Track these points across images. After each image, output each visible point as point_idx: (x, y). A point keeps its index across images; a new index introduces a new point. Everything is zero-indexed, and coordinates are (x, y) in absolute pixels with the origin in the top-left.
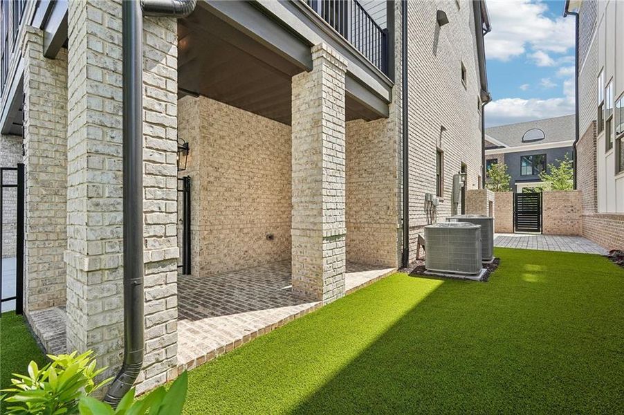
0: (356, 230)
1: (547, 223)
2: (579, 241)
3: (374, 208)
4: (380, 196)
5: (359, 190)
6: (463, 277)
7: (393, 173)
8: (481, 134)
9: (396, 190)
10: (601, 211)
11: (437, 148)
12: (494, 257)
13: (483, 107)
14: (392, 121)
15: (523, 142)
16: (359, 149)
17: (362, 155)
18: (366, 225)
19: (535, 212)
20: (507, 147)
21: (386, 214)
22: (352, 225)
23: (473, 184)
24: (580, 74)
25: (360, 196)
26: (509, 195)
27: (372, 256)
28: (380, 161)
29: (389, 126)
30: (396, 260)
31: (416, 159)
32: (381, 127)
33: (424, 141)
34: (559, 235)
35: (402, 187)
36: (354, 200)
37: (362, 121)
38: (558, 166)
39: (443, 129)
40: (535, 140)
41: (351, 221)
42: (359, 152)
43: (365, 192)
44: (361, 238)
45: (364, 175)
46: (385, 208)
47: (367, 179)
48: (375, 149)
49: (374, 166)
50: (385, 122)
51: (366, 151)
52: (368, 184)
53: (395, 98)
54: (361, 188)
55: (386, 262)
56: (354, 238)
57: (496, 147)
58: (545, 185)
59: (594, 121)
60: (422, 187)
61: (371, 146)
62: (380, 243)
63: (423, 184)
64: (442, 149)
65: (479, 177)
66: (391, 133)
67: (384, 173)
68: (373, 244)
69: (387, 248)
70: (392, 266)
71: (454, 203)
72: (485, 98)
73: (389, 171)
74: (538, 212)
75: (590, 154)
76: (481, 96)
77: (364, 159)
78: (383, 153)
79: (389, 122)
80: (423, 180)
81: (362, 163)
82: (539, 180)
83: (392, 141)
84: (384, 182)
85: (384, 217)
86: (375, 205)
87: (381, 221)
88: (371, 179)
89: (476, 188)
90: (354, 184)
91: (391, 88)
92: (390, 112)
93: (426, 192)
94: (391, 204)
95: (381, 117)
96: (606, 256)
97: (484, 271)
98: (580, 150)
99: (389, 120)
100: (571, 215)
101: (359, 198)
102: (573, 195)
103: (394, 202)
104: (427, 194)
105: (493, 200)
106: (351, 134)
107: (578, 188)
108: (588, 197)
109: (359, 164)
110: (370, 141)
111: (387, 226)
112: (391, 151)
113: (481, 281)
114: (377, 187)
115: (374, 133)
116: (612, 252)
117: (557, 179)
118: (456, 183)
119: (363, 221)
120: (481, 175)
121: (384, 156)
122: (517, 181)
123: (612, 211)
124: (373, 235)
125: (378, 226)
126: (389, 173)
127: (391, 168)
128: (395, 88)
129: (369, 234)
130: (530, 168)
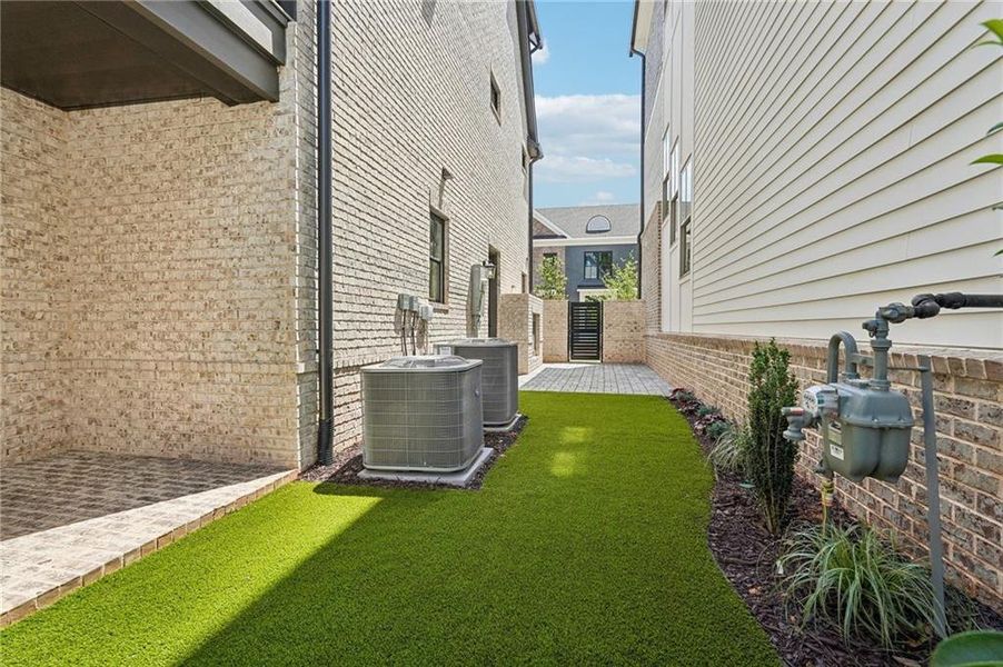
0: (205, 379)
1: (608, 347)
2: (642, 372)
3: (246, 325)
4: (260, 294)
5: (209, 279)
6: (434, 479)
7: (287, 240)
8: (527, 207)
9: (296, 282)
10: (666, 329)
11: (431, 207)
12: (520, 415)
13: (531, 165)
14: (286, 112)
15: (587, 232)
16: (211, 173)
17: (216, 191)
18: (228, 367)
19: (593, 331)
20: (569, 238)
21: (273, 339)
22: (194, 367)
23: (510, 285)
24: (646, 139)
25: (212, 294)
26: (563, 305)
27: (242, 442)
28: (260, 209)
29: (280, 122)
30: (297, 450)
31: (368, 218)
32: (262, 124)
33: (394, 187)
34: (621, 364)
35: (317, 274)
36: (200, 305)
37: (216, 104)
38: (623, 267)
39: (445, 174)
40: (600, 232)
41: (193, 358)
42: (210, 182)
43: (224, 284)
44: (217, 399)
45: (222, 242)
46: (271, 324)
47: (228, 253)
48: (249, 178)
49: (246, 220)
50: (270, 112)
51: (227, 181)
52: (231, 264)
53: (293, 53)
54: (215, 273)
55: (274, 458)
56: (199, 399)
57: (556, 236)
58: (608, 294)
59: (659, 202)
60: (389, 281)
61: (239, 169)
62: (259, 412)
63: (391, 274)
64: (445, 212)
65: (523, 276)
66: (284, 141)
67: (268, 239)
68: (244, 414)
69: (276, 422)
70: (287, 464)
71: (473, 316)
72: (534, 153)
73: (281, 234)
74: (597, 329)
75: (655, 249)
76: (528, 146)
77: (222, 201)
78: (267, 190)
79: (278, 114)
80: (390, 266)
81: (217, 211)
82: (603, 286)
83: (285, 161)
84: (268, 259)
85: (269, 346)
86: (248, 317)
87: (262, 357)
88: (238, 253)
89: (518, 291)
90: (200, 264)
91: (284, 27)
92: (281, 89)
93: (401, 291)
94: (281, 314)
95: (261, 99)
96: (667, 398)
97: (487, 452)
98: (644, 244)
99: (279, 107)
100: (635, 334)
101: (211, 300)
102: (636, 305)
103: (290, 309)
104: (401, 297)
105: (540, 312)
106: (190, 134)
107: (642, 297)
108: (652, 310)
109: (210, 212)
110: (236, 155)
111: (274, 368)
112: (284, 185)
113: (467, 485)
114: (253, 272)
115: (246, 136)
116: (675, 391)
117: (621, 285)
118: (475, 281)
119: (220, 357)
120: (527, 272)
121: (268, 195)
122: (580, 287)
123: (675, 330)
124: (244, 391)
125: (254, 368)
126: (278, 240)
127: (284, 228)
128: (293, 28)
129: (236, 390)
130: (594, 269)
